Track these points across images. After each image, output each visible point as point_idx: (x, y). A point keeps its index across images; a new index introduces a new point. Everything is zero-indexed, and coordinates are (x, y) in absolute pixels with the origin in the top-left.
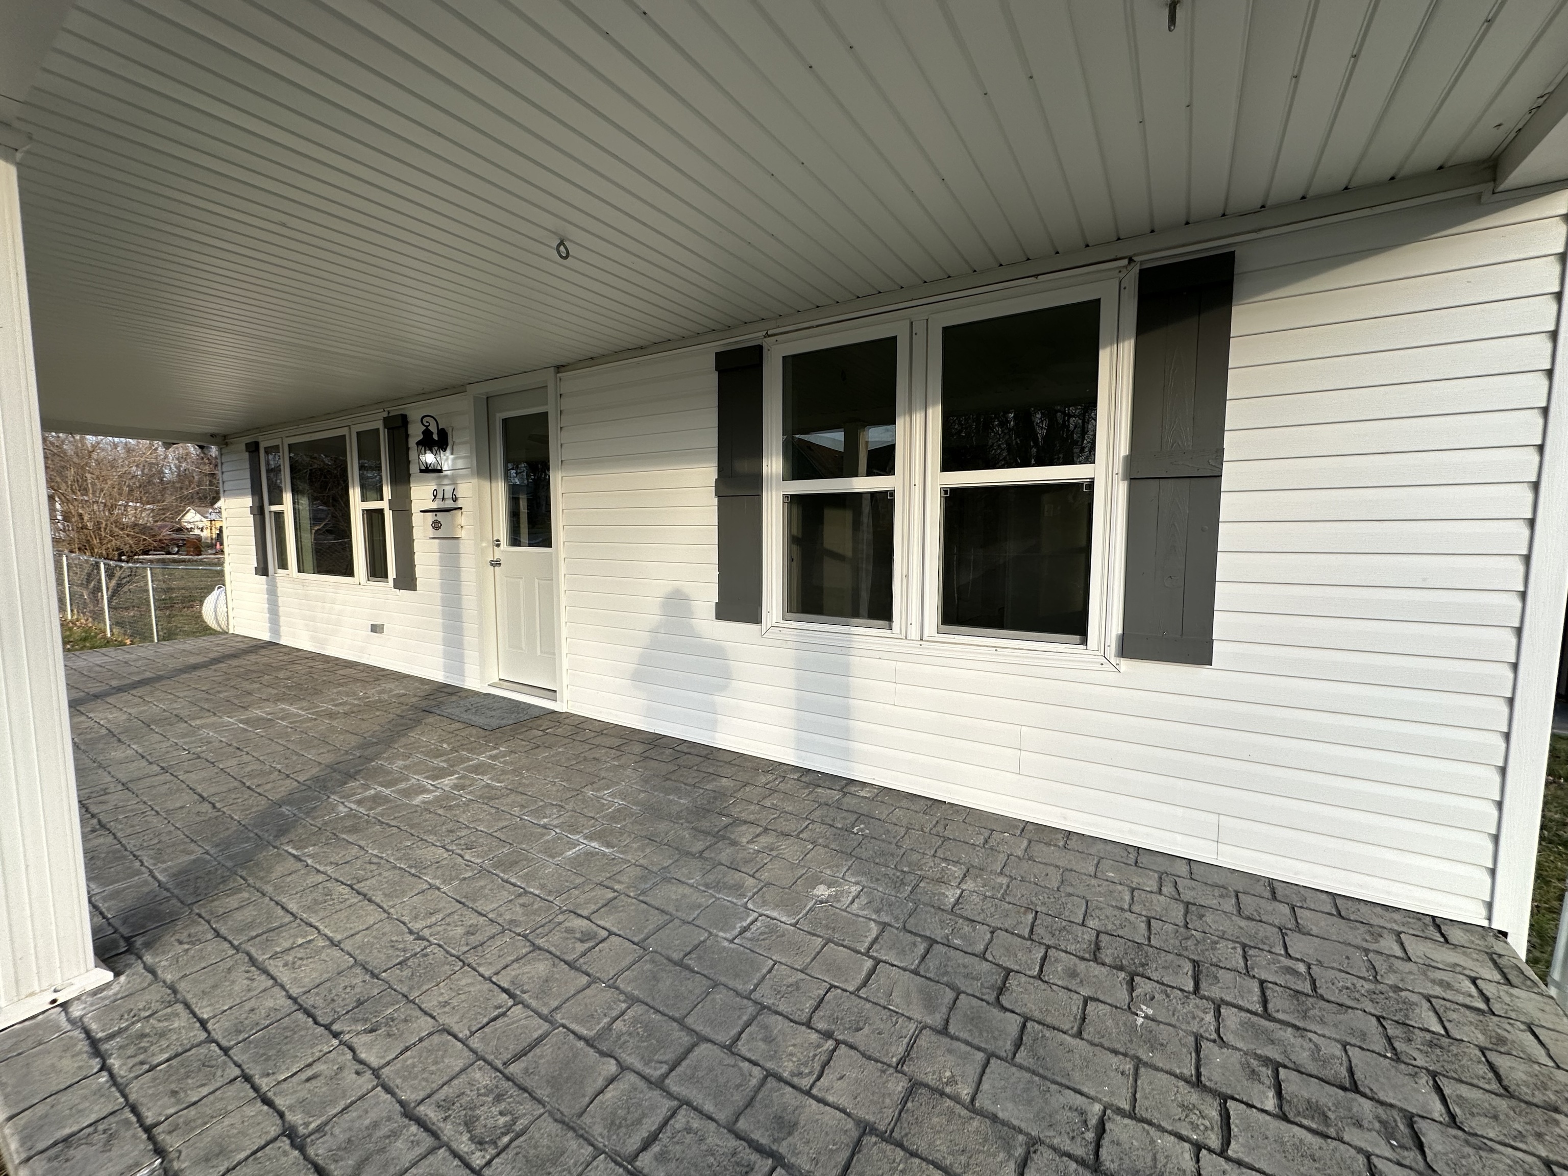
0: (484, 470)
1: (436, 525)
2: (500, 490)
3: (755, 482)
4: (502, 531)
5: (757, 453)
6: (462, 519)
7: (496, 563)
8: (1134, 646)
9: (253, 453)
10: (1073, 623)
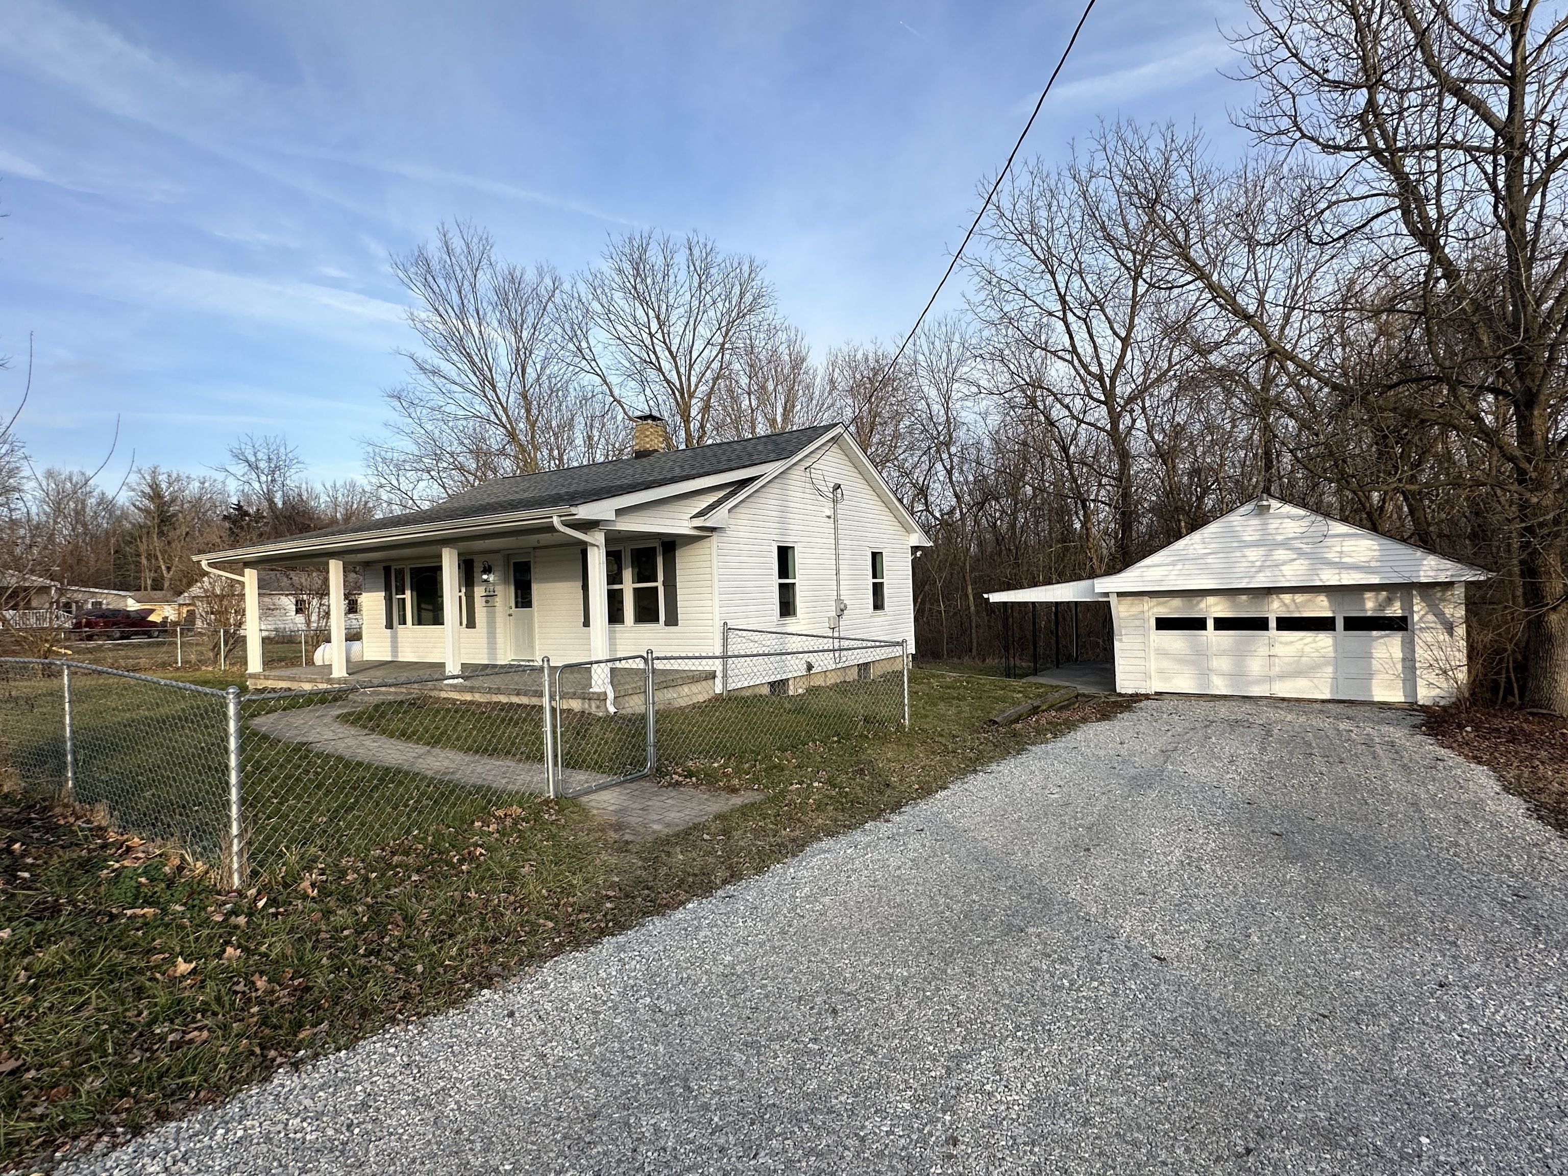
0: (506, 582)
1: (487, 602)
2: (512, 588)
4: (513, 605)
6: (497, 599)
7: (510, 615)
8: (667, 624)
9: (387, 570)
10: (656, 620)
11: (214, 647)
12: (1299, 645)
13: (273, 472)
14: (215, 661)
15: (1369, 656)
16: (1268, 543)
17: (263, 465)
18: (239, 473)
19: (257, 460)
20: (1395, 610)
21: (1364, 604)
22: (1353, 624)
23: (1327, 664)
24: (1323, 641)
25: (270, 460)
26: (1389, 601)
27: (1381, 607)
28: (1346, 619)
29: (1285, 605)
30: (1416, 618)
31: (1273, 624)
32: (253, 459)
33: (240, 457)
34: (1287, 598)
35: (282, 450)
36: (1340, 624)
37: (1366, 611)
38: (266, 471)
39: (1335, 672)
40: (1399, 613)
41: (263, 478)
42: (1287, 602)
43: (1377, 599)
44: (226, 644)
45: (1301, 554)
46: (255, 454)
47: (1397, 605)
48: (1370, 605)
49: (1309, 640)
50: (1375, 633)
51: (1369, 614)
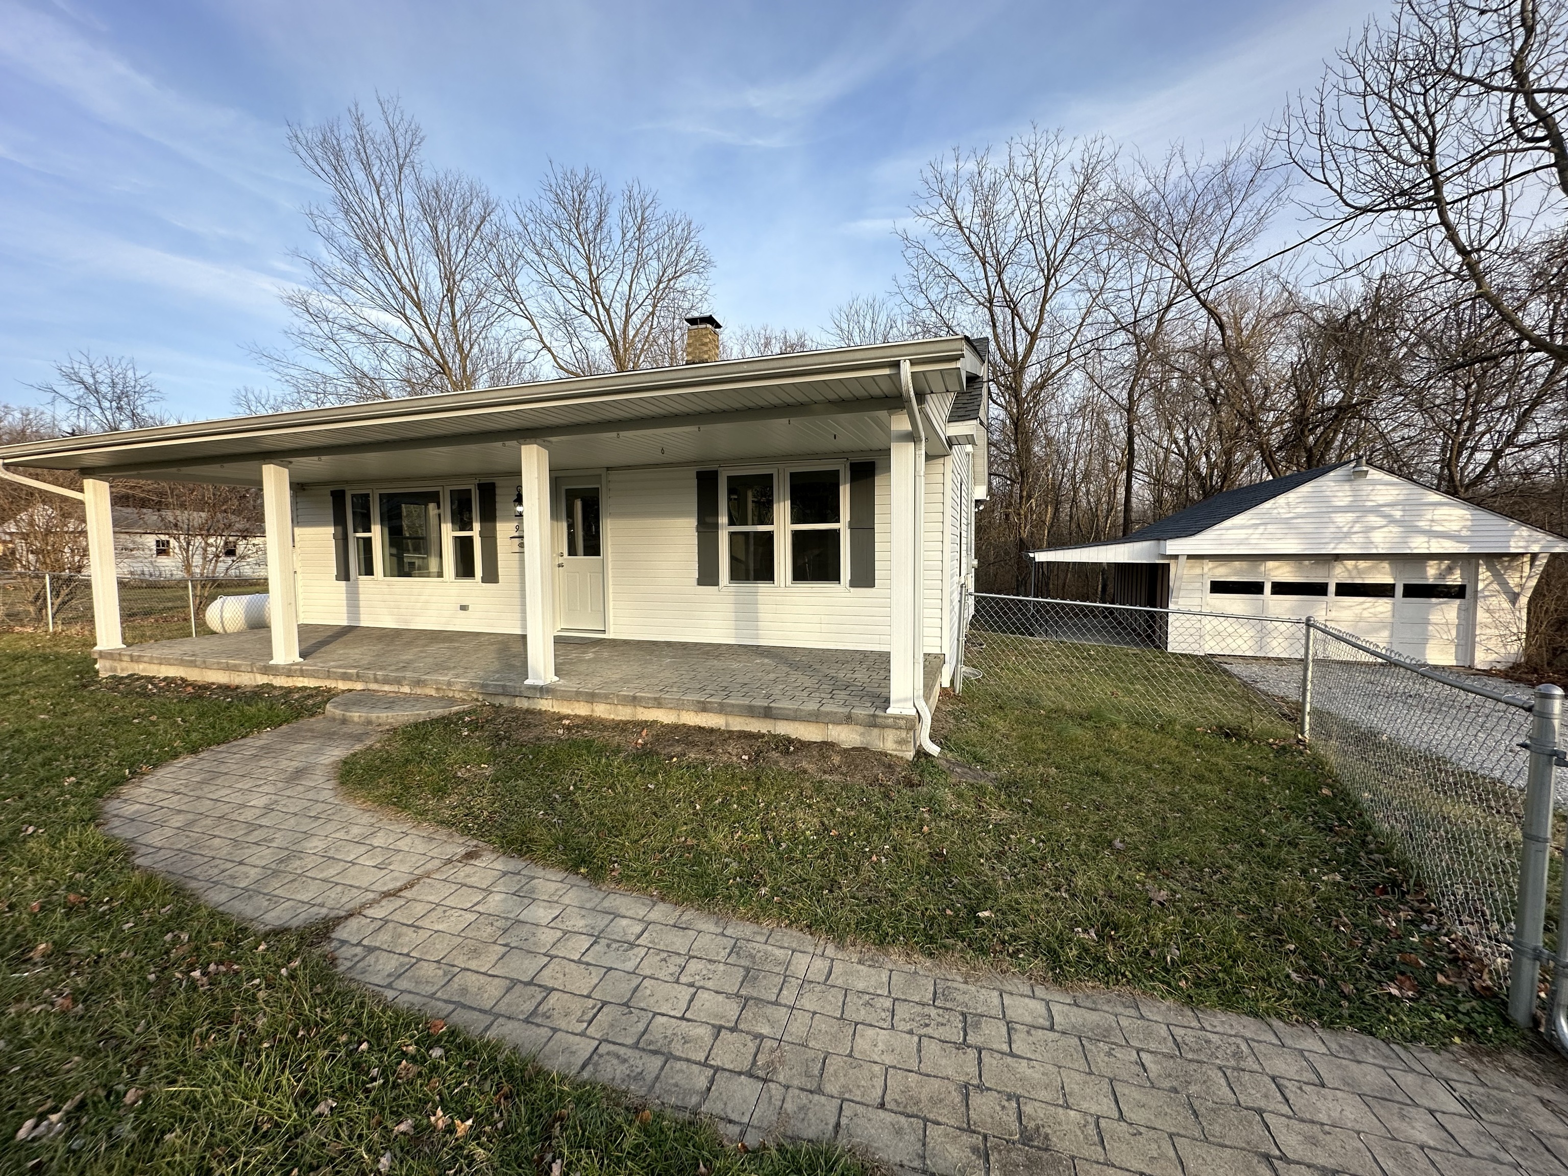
3: (716, 526)
4: (565, 548)
5: (716, 514)
7: (560, 566)
8: (854, 583)
9: (338, 497)
10: (836, 578)
11: (37, 598)
12: (1358, 610)
13: (120, 398)
14: (40, 618)
15: (1427, 622)
16: (1358, 508)
17: (103, 389)
18: (72, 396)
19: (96, 382)
20: (1455, 579)
21: (1425, 572)
22: (1412, 591)
23: (1384, 627)
24: (1382, 606)
25: (114, 385)
26: (1450, 570)
27: (1442, 576)
28: (1406, 587)
29: (1348, 570)
30: (1481, 586)
31: (1332, 589)
32: (91, 381)
33: (73, 377)
34: (1350, 564)
35: (130, 374)
36: (1399, 591)
37: (1427, 578)
38: (109, 396)
39: (1391, 636)
40: (1459, 582)
41: (106, 404)
42: (1350, 567)
43: (1439, 568)
44: (56, 593)
45: (1392, 521)
46: (93, 376)
47: (1458, 572)
48: (1431, 573)
49: (1368, 605)
50: (1434, 600)
51: (1431, 581)
